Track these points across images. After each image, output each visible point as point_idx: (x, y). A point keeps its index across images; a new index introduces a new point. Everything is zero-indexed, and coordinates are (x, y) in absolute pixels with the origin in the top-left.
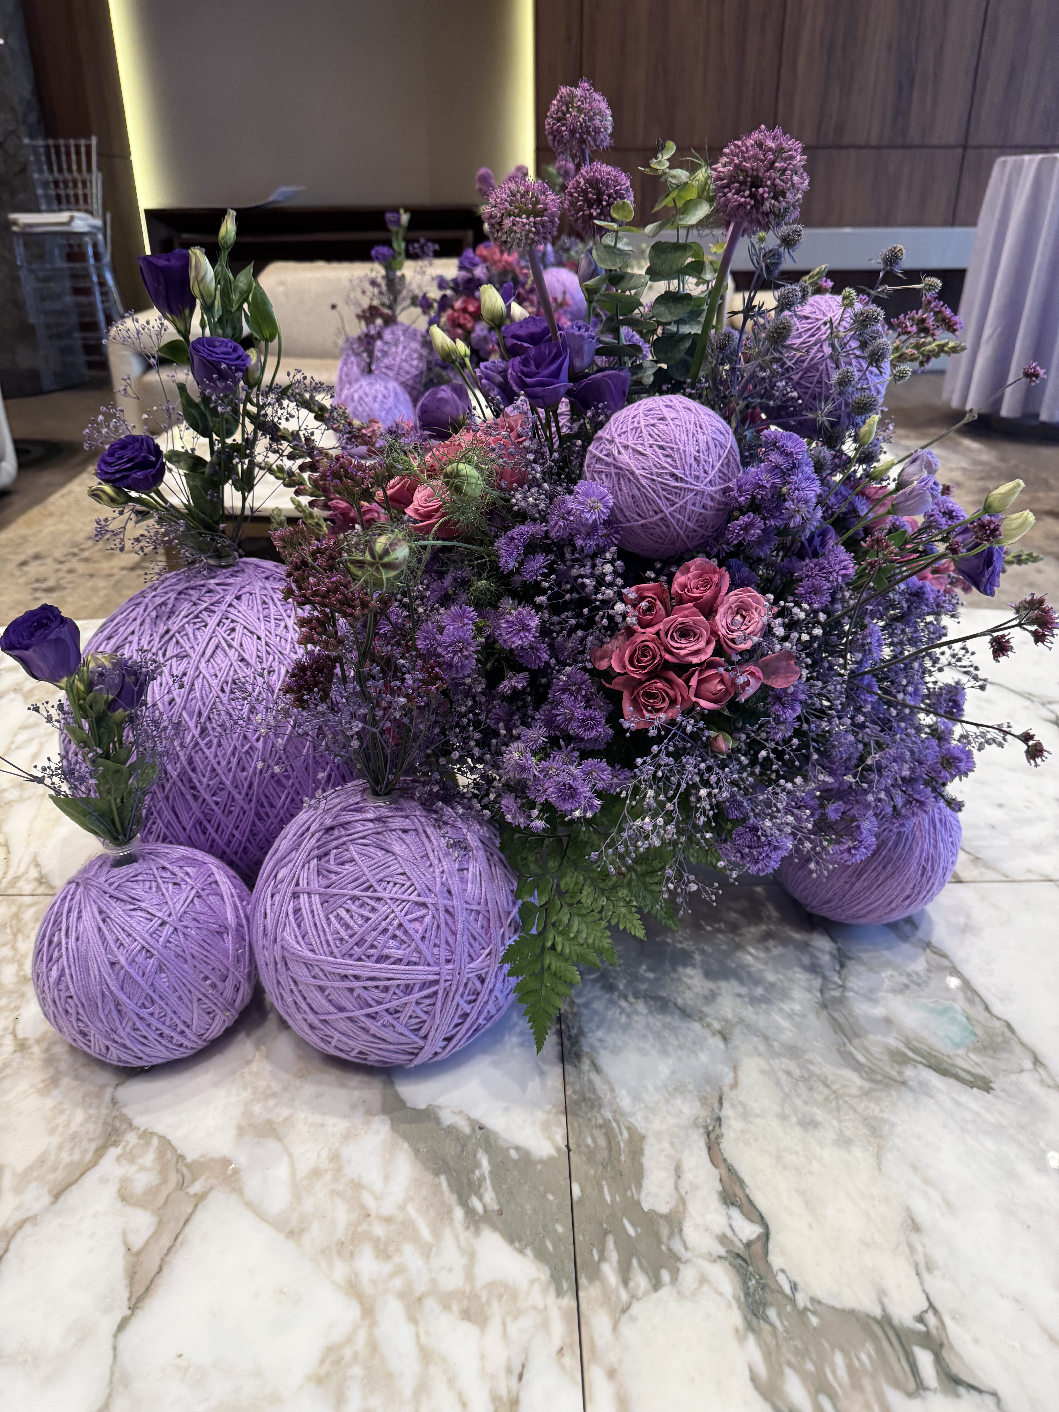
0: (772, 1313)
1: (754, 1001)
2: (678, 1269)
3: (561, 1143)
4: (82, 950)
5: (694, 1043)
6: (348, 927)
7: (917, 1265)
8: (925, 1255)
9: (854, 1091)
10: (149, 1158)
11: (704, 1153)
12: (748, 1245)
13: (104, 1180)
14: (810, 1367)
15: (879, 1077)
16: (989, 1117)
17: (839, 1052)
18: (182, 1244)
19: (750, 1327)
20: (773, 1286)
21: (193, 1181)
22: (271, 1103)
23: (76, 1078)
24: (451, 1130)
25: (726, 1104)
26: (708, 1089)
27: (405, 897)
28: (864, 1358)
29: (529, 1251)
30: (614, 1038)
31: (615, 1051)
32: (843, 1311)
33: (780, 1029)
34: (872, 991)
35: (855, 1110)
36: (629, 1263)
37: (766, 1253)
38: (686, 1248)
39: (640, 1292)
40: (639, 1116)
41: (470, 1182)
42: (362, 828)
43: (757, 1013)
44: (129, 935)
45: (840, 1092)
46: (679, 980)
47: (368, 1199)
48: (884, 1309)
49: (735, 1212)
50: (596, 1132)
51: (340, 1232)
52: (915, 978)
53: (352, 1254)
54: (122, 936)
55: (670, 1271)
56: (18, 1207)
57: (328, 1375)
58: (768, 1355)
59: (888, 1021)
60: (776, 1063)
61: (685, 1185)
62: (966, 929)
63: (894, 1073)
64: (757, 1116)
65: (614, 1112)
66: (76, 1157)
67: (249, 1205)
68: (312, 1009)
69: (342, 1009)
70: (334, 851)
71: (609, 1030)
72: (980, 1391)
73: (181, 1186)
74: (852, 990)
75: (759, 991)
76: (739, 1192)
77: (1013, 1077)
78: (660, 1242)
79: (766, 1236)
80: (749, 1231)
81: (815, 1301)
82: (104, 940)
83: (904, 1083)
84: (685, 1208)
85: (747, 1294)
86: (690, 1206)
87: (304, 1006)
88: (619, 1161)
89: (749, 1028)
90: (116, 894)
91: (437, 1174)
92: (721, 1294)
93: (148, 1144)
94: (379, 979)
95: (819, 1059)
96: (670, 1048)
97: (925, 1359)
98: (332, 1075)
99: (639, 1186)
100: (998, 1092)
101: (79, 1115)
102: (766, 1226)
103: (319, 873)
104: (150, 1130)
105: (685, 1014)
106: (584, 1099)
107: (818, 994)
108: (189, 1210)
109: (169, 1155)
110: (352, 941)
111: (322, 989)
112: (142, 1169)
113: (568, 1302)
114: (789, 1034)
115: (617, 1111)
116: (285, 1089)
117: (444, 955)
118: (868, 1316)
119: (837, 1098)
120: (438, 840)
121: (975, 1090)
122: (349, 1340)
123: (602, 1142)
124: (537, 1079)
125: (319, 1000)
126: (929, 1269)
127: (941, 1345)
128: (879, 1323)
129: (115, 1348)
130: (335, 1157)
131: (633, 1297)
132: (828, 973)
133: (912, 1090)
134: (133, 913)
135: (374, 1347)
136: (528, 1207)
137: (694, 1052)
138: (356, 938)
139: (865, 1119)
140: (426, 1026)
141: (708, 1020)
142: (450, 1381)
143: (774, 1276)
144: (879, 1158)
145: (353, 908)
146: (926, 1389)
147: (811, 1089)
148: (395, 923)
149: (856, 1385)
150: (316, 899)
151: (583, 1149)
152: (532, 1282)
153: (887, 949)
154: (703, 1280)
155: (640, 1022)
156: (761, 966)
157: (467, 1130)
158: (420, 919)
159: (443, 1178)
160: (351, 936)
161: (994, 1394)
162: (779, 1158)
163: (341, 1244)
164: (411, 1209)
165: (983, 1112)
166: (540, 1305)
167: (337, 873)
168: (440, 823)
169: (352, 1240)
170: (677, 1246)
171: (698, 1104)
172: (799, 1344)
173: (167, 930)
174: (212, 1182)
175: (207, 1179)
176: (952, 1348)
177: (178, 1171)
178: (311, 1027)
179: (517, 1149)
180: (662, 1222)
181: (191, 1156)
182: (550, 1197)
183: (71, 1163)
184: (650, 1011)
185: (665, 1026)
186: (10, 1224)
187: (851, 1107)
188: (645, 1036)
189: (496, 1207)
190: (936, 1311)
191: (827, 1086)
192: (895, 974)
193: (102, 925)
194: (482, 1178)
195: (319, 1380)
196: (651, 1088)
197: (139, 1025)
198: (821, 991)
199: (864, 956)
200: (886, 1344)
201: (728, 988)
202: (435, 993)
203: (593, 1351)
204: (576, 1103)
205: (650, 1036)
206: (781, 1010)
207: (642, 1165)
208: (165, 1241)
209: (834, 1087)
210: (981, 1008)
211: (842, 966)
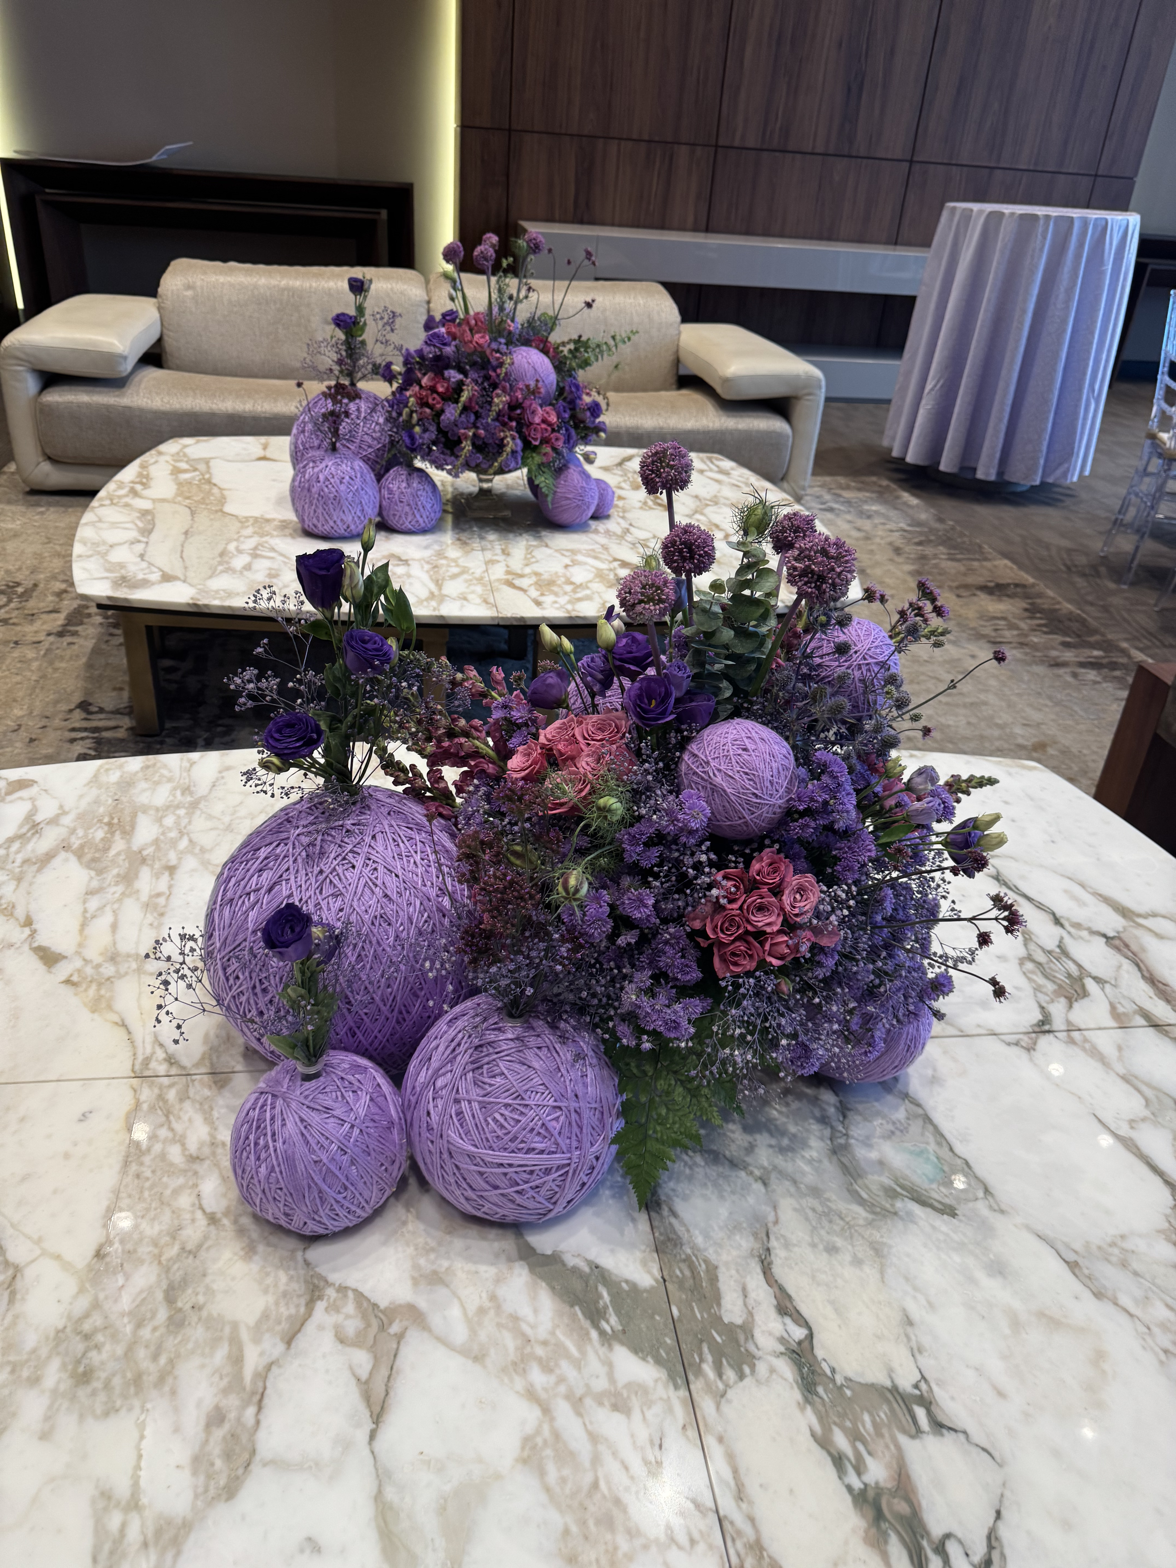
0: (820, 1390)
1: (782, 1150)
2: (754, 1365)
3: (658, 1275)
4: (289, 1152)
5: (742, 1189)
6: (502, 1127)
7: (912, 1349)
8: (917, 1342)
9: (861, 1222)
10: (350, 1308)
11: (761, 1277)
12: (800, 1343)
13: (321, 1328)
14: (848, 1424)
15: (878, 1210)
16: (955, 1237)
17: (848, 1190)
18: (398, 1373)
19: (807, 1400)
20: (819, 1371)
21: (390, 1324)
22: (432, 1256)
23: (269, 1244)
24: (575, 1270)
25: (772, 1237)
26: (758, 1226)
27: (545, 1103)
28: (883, 1416)
29: (649, 1359)
30: (682, 1187)
31: (685, 1198)
32: (866, 1385)
33: (803, 1173)
34: (868, 1138)
35: (863, 1237)
36: (721, 1363)
37: (812, 1348)
38: (758, 1349)
39: (731, 1382)
40: (711, 1250)
41: (598, 1311)
42: (505, 1047)
43: (786, 1161)
44: (327, 1138)
45: (852, 1223)
46: (725, 1134)
47: (525, 1327)
48: (892, 1382)
49: (788, 1320)
50: (682, 1265)
51: (512, 1355)
52: (898, 1125)
53: (524, 1370)
54: (322, 1140)
55: (749, 1366)
56: (262, 1354)
57: (529, 1457)
58: (821, 1419)
59: (881, 1163)
60: (804, 1202)
61: (751, 1302)
62: (934, 1080)
63: (888, 1206)
64: (795, 1245)
65: (692, 1248)
66: (293, 1311)
67: (439, 1339)
68: (471, 1187)
69: (496, 1187)
70: (486, 1067)
71: (678, 1181)
72: (955, 1431)
73: (382, 1328)
74: (853, 1137)
75: (785, 1142)
76: (789, 1305)
77: (971, 1205)
78: (739, 1346)
79: (810, 1336)
80: (799, 1333)
81: (847, 1379)
82: (307, 1143)
83: (896, 1214)
84: (753, 1320)
85: (803, 1378)
86: (757, 1318)
87: (465, 1186)
88: (702, 1287)
89: (783, 1174)
90: (312, 1105)
91: (572, 1306)
92: (786, 1380)
93: (346, 1296)
94: (526, 1166)
95: (834, 1197)
96: (725, 1194)
97: (921, 1413)
98: (474, 1231)
99: (719, 1305)
100: (961, 1217)
101: (283, 1277)
102: (810, 1329)
103: (475, 1084)
104: (344, 1285)
105: (734, 1164)
106: (669, 1239)
107: (829, 1142)
108: (395, 1346)
109: (365, 1304)
110: (506, 1138)
111: (481, 1174)
112: (348, 1317)
113: (683, 1393)
114: (811, 1177)
115: (694, 1247)
116: (440, 1244)
117: (575, 1144)
118: (883, 1387)
119: (849, 1228)
120: (566, 1054)
121: (945, 1216)
122: (538, 1432)
123: (687, 1273)
124: (631, 1225)
125: (479, 1182)
126: (920, 1352)
127: (931, 1403)
128: (890, 1391)
129: (373, 1452)
130: (493, 1298)
131: (727, 1386)
132: (834, 1124)
133: (902, 1219)
134: (328, 1121)
135: (557, 1435)
136: (643, 1326)
137: (743, 1196)
138: (510, 1136)
139: (871, 1243)
140: (558, 1195)
141: (751, 1168)
142: (613, 1454)
143: (820, 1364)
144: (882, 1273)
145: (506, 1113)
146: (922, 1432)
147: (831, 1222)
148: (540, 1123)
149: (879, 1434)
150: (475, 1105)
151: (674, 1279)
152: (656, 1381)
153: (877, 1100)
154: (772, 1370)
155: (700, 1172)
156: (784, 1120)
157: (587, 1269)
158: (557, 1119)
159: (577, 1308)
160: (506, 1134)
161: (965, 1432)
162: (813, 1278)
163: (515, 1364)
164: (559, 1333)
165: (952, 1234)
166: (665, 1397)
167: (491, 1085)
168: (563, 1038)
169: (522, 1360)
170: (752, 1348)
171: (752, 1239)
172: (840, 1409)
173: (356, 1131)
174: (405, 1323)
175: (401, 1321)
176: (937, 1404)
177: (376, 1316)
178: (467, 1199)
179: (627, 1282)
180: (739, 1331)
181: (383, 1304)
182: (657, 1318)
183: (290, 1317)
184: (706, 1163)
185: (720, 1175)
186: (260, 1368)
187: (860, 1234)
188: (705, 1184)
189: (620, 1328)
190: (926, 1380)
191: (842, 1219)
192: (884, 1122)
193: (305, 1132)
194: (606, 1307)
195: (524, 1461)
196: (716, 1228)
197: (335, 1206)
198: (831, 1139)
199: (860, 1107)
200: (895, 1405)
201: (763, 1140)
202: (567, 1172)
203: (706, 1425)
204: (663, 1243)
205: (709, 1184)
206: (803, 1157)
207: (718, 1289)
208: (384, 1372)
209: (847, 1219)
210: (947, 1149)
211: (845, 1117)
